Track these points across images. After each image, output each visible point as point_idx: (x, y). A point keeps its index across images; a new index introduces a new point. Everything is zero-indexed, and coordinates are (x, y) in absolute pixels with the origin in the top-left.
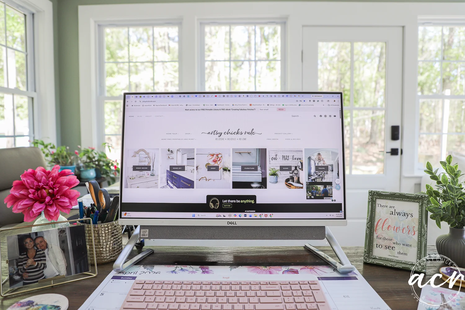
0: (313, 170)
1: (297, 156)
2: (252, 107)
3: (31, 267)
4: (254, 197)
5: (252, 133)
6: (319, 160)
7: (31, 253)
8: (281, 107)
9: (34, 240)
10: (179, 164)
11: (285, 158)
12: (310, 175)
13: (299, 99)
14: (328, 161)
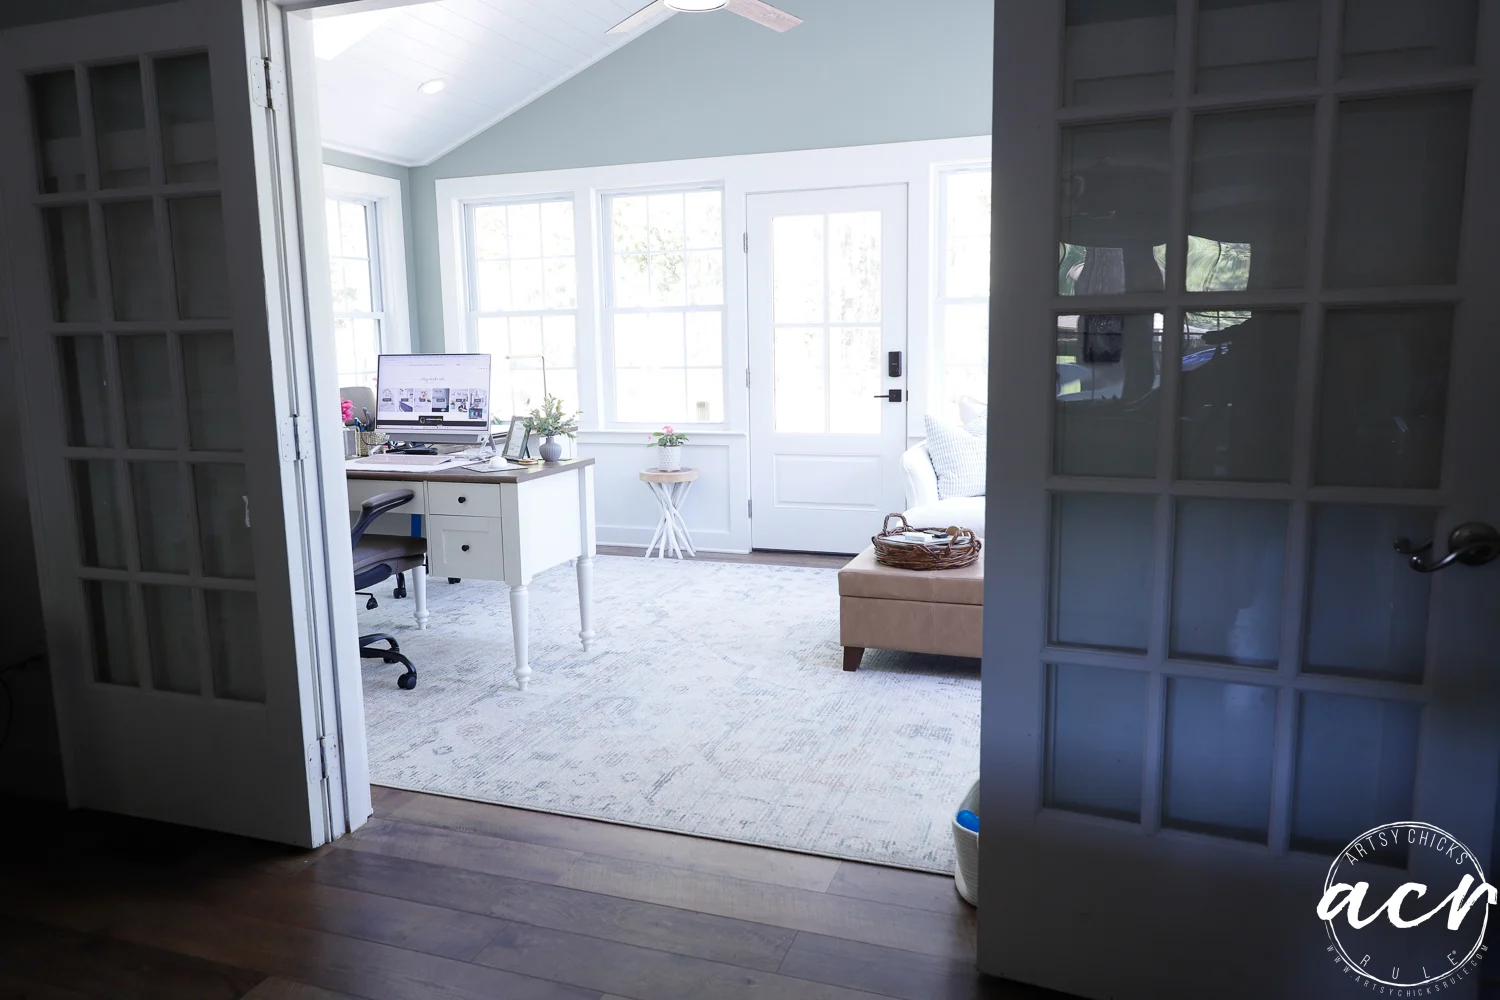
0: (473, 402)
1: (465, 393)
4: (441, 417)
6: (477, 395)
8: (458, 363)
10: (406, 397)
11: (459, 394)
12: (471, 404)
14: (481, 396)
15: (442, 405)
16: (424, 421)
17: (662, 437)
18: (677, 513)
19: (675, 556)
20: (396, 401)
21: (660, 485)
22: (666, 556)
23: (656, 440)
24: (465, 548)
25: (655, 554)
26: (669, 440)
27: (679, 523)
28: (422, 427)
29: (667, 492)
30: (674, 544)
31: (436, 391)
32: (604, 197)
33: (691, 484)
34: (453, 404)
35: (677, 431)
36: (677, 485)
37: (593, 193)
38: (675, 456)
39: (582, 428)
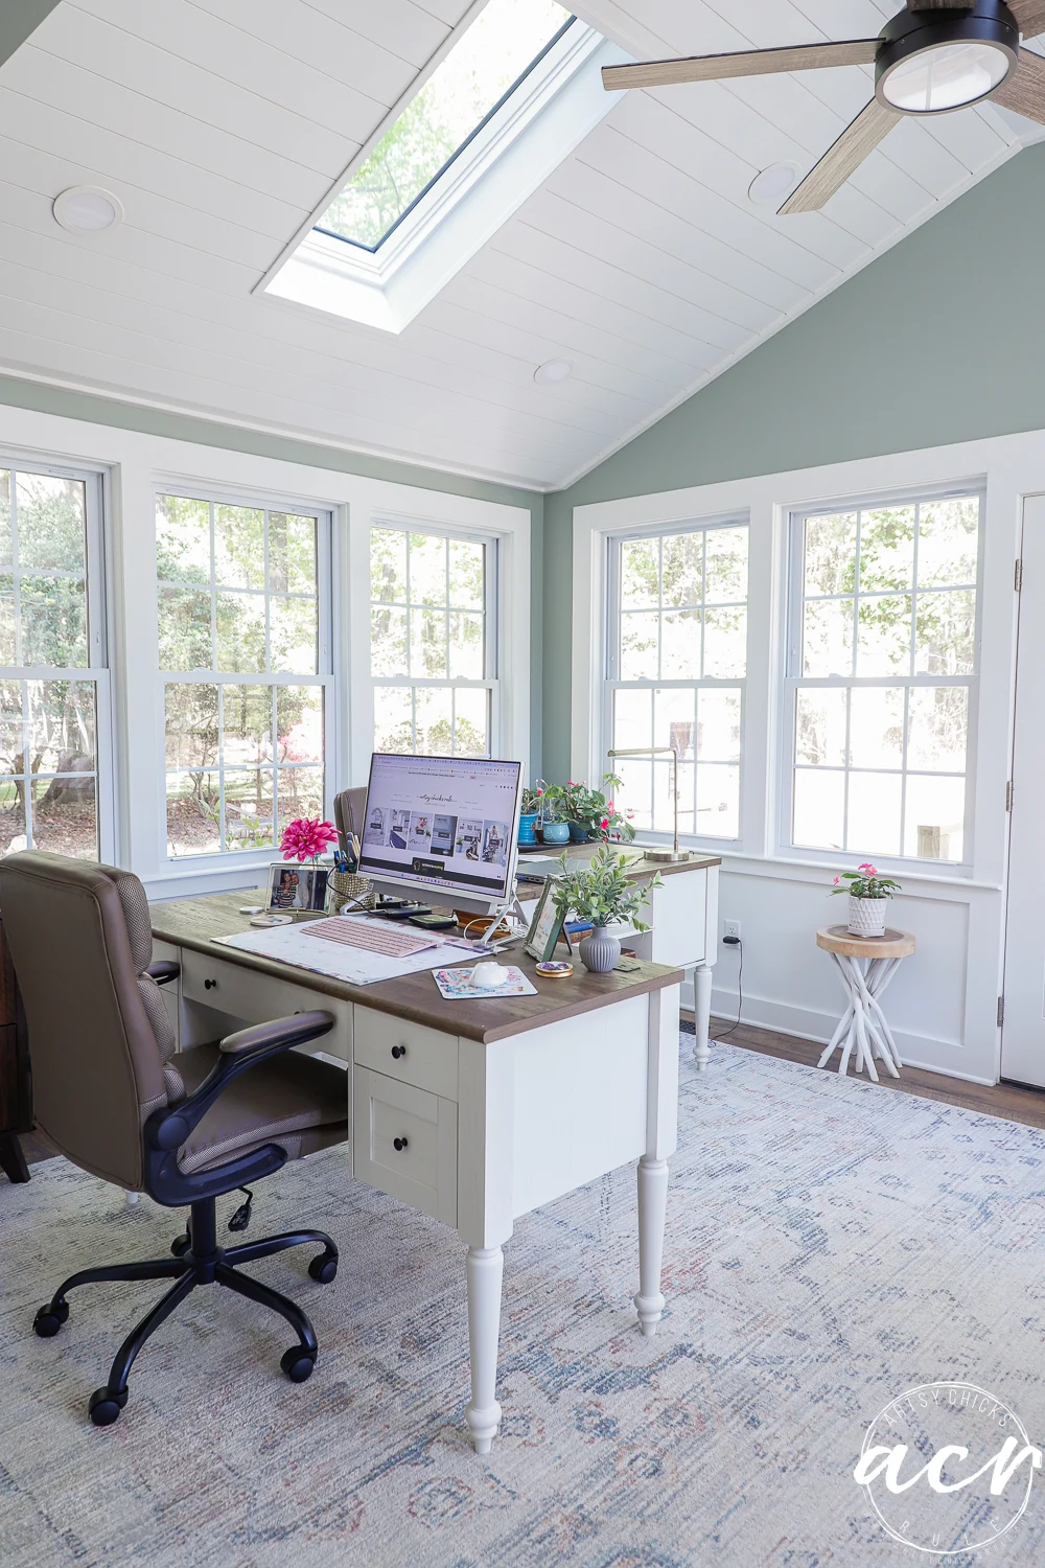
0: (487, 844)
1: (478, 826)
2: (453, 774)
3: (285, 896)
4: (442, 864)
5: (449, 800)
6: (494, 833)
7: (288, 885)
8: (473, 775)
9: (291, 876)
10: (399, 825)
11: (470, 828)
12: (485, 848)
13: (487, 767)
14: (500, 836)
15: (445, 844)
16: (419, 867)
17: (857, 880)
18: (873, 1001)
19: (865, 1075)
20: (387, 829)
21: (848, 959)
22: (851, 1071)
23: (848, 883)
24: (400, 1144)
25: (833, 1065)
26: (867, 887)
27: (875, 1016)
28: (414, 876)
29: (858, 970)
30: (865, 1051)
31: (439, 818)
32: (795, 517)
33: (899, 962)
34: (459, 843)
35: (882, 870)
36: (875, 963)
37: (777, 510)
38: (876, 915)
39: (741, 851)
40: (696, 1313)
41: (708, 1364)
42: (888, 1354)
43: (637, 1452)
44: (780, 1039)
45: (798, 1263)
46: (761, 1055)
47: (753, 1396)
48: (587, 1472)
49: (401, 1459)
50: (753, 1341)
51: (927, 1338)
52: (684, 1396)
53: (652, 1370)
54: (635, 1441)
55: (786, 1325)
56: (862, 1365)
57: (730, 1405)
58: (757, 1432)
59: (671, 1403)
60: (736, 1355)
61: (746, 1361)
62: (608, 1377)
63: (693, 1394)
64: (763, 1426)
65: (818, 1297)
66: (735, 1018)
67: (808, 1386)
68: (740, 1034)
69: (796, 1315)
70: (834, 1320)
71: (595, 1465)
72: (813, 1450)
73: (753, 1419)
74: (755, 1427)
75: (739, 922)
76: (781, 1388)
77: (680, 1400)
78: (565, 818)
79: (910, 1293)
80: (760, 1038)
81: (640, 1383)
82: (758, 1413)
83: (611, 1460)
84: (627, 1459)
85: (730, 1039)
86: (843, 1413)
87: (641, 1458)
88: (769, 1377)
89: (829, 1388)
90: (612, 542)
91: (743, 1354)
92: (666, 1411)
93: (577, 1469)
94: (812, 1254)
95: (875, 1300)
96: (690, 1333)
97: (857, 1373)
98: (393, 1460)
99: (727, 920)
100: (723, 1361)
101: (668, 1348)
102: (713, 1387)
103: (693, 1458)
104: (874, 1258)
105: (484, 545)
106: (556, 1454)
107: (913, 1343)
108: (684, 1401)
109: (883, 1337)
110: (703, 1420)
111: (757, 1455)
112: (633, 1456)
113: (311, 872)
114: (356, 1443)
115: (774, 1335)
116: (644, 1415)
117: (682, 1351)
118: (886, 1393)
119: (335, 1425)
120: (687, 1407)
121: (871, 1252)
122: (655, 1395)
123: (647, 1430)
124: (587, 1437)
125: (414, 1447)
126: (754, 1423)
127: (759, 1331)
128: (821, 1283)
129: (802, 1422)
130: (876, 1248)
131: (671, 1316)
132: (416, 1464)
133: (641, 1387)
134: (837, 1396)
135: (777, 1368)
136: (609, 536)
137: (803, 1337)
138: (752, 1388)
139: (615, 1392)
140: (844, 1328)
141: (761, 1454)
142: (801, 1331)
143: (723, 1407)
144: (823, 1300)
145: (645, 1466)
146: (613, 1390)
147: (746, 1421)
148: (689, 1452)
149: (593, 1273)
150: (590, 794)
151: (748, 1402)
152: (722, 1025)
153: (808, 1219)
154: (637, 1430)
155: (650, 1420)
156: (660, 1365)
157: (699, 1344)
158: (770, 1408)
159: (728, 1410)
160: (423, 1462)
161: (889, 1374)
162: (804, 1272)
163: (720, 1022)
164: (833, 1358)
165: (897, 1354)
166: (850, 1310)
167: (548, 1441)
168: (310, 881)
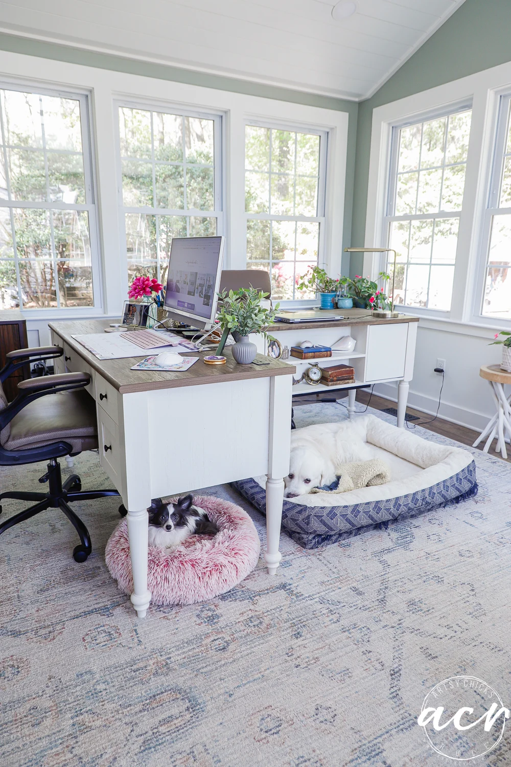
1: (204, 277)
3: (130, 318)
10: (178, 279)
11: (201, 279)
19: (500, 454)
22: (490, 450)
24: (107, 448)
25: (481, 445)
30: (501, 439)
32: (504, 98)
34: (197, 288)
37: (491, 94)
39: (449, 318)
40: (306, 567)
41: (294, 597)
42: (407, 614)
43: (220, 636)
44: (459, 429)
45: (386, 552)
46: (439, 435)
47: (307, 620)
48: (186, 640)
49: (98, 611)
50: (329, 589)
51: (440, 610)
52: (268, 611)
53: (259, 594)
54: (223, 630)
55: (354, 585)
56: (387, 617)
57: (291, 622)
58: (296, 641)
59: (257, 613)
60: (313, 595)
61: (317, 600)
62: (232, 592)
63: (274, 611)
64: (302, 638)
65: (385, 573)
66: (435, 414)
67: (344, 622)
68: (437, 424)
69: (364, 580)
70: (386, 588)
71: (192, 638)
72: (322, 659)
73: (298, 633)
74: (297, 638)
75: (445, 360)
76: (328, 619)
77: (263, 613)
78: (349, 296)
79: (446, 581)
80: (447, 427)
81: (248, 599)
82: (304, 631)
83: (203, 637)
84: (212, 639)
85: (428, 426)
86: (356, 642)
87: (220, 640)
88: (325, 611)
89: (356, 626)
90: (395, 129)
91: (318, 595)
92: (252, 617)
93: (182, 637)
94: (397, 548)
95: (419, 581)
96: (294, 578)
97: (380, 620)
98: (94, 610)
99: (438, 359)
100: (303, 597)
101: (276, 583)
102: (288, 610)
103: (248, 647)
104: (436, 557)
105: (320, 136)
106: (177, 627)
107: (428, 611)
108: (266, 614)
109: (411, 603)
110: (269, 626)
111: (287, 654)
112: (216, 638)
113: (142, 306)
114: (83, 598)
115: (343, 589)
116: (239, 616)
117: (283, 586)
118: (391, 637)
119: (80, 587)
120: (265, 618)
121: (437, 553)
122: (252, 607)
123: (234, 625)
124: (199, 621)
125: (109, 606)
126: (298, 635)
127: (336, 585)
128: (392, 565)
129: (327, 641)
130: (440, 552)
131: (290, 567)
132: (104, 615)
133: (247, 601)
134: (359, 631)
135: (332, 607)
136: (394, 125)
137: (360, 594)
138: (310, 616)
139: (231, 601)
140: (390, 593)
141: (290, 654)
142: (361, 590)
143: (285, 622)
144: (386, 575)
145: (219, 645)
146: (230, 599)
147: (294, 633)
148: (248, 643)
149: (263, 536)
150: (369, 284)
151: (302, 623)
152: (427, 418)
153: (409, 528)
154: (229, 624)
155: (239, 620)
156: (266, 592)
157: (296, 585)
158: (313, 629)
159: (288, 624)
160: (108, 615)
161: (400, 626)
162: (386, 557)
163: (425, 415)
164: (370, 609)
165: (414, 615)
166: (400, 584)
167: (177, 618)
168: (141, 311)
